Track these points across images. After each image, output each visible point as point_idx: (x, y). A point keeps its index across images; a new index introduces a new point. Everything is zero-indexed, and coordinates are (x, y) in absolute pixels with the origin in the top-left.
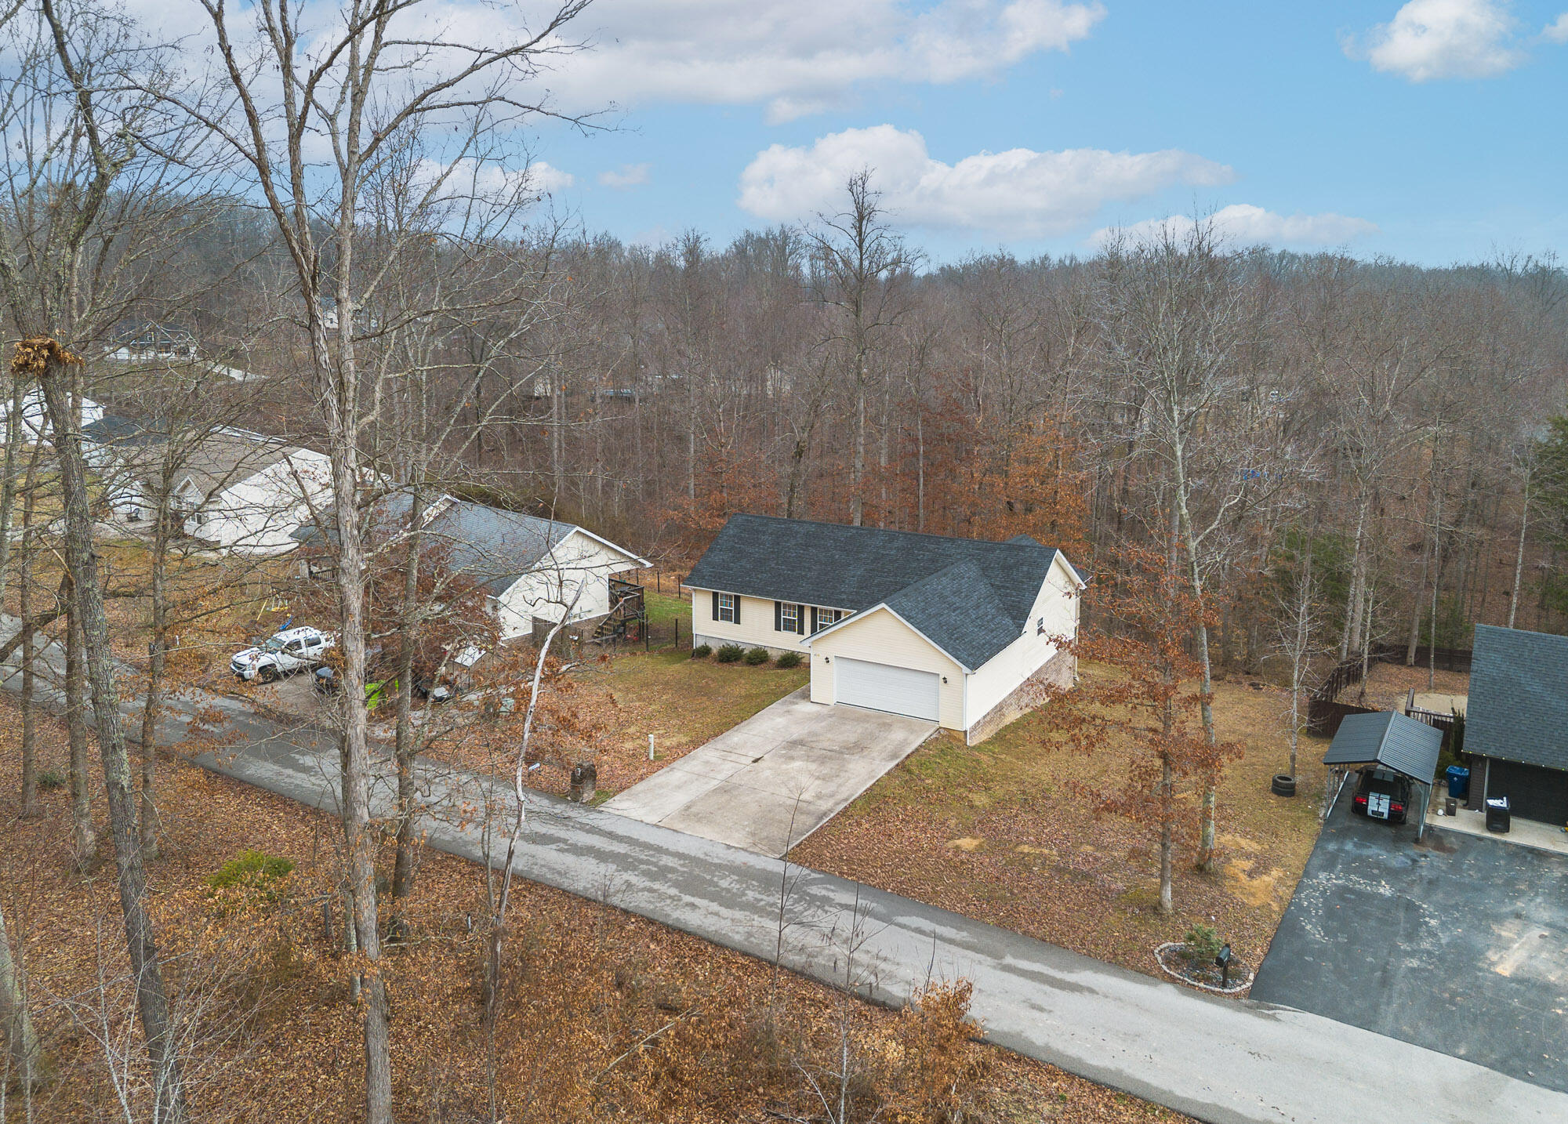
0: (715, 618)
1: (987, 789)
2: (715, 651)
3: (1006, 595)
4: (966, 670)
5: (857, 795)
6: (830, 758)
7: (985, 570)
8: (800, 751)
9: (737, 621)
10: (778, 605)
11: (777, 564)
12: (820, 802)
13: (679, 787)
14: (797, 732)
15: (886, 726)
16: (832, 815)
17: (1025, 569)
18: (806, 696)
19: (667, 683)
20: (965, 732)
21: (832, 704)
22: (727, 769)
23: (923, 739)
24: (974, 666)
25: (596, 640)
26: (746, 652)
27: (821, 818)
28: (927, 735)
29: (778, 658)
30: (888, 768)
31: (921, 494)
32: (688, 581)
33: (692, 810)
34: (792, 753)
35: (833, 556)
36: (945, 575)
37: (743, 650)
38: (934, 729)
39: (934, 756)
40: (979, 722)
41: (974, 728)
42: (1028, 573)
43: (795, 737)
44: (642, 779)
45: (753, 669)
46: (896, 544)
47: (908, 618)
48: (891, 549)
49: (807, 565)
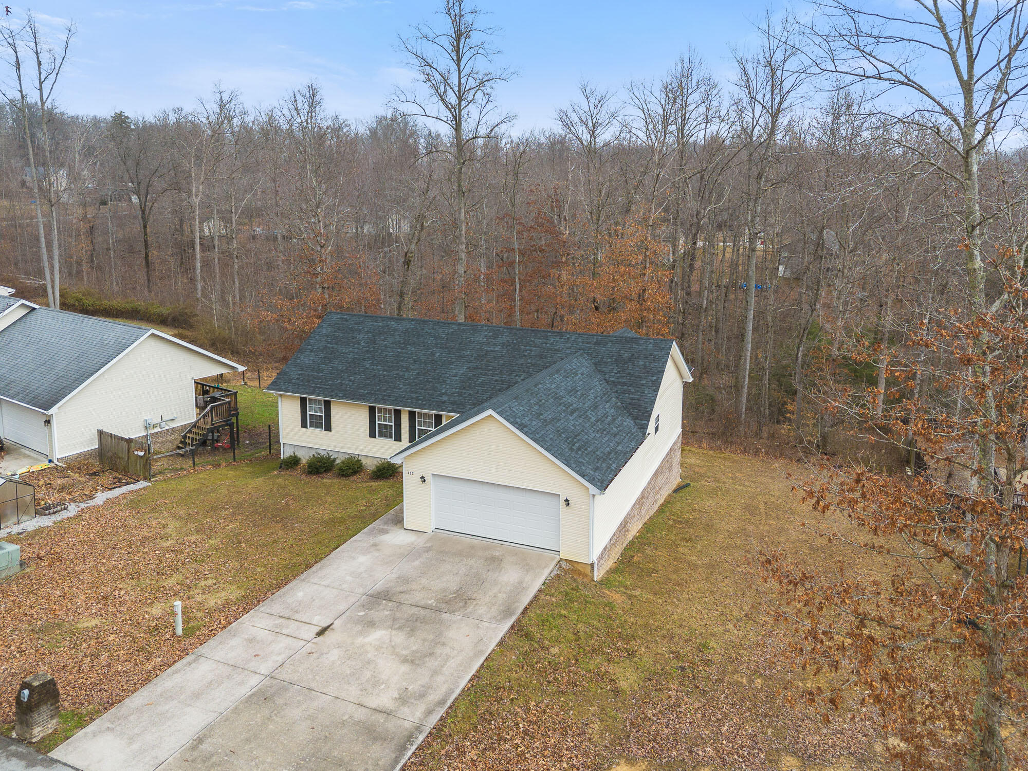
0: (304, 425)
1: (631, 654)
2: (304, 461)
3: (624, 392)
4: (593, 489)
5: (458, 691)
6: (424, 621)
7: (598, 365)
8: (383, 612)
9: (328, 428)
10: (372, 410)
11: (372, 364)
12: (405, 711)
13: (197, 695)
14: (383, 578)
15: (495, 562)
16: (421, 738)
17: (641, 362)
18: (399, 521)
19: (239, 505)
20: (592, 565)
21: (429, 530)
22: (280, 649)
23: (541, 581)
24: (603, 485)
25: (181, 452)
26: (338, 461)
27: (403, 748)
28: (546, 573)
29: (373, 468)
30: (501, 635)
31: (517, 298)
32: (274, 386)
33: (205, 747)
34: (375, 615)
35: (433, 354)
36: (557, 371)
37: (334, 460)
38: (555, 562)
39: (558, 605)
40: (605, 549)
41: (601, 557)
42: (645, 367)
43: (379, 586)
44: (147, 681)
45: (344, 481)
46: (500, 340)
47: (521, 427)
48: (495, 345)
49: (404, 364)
